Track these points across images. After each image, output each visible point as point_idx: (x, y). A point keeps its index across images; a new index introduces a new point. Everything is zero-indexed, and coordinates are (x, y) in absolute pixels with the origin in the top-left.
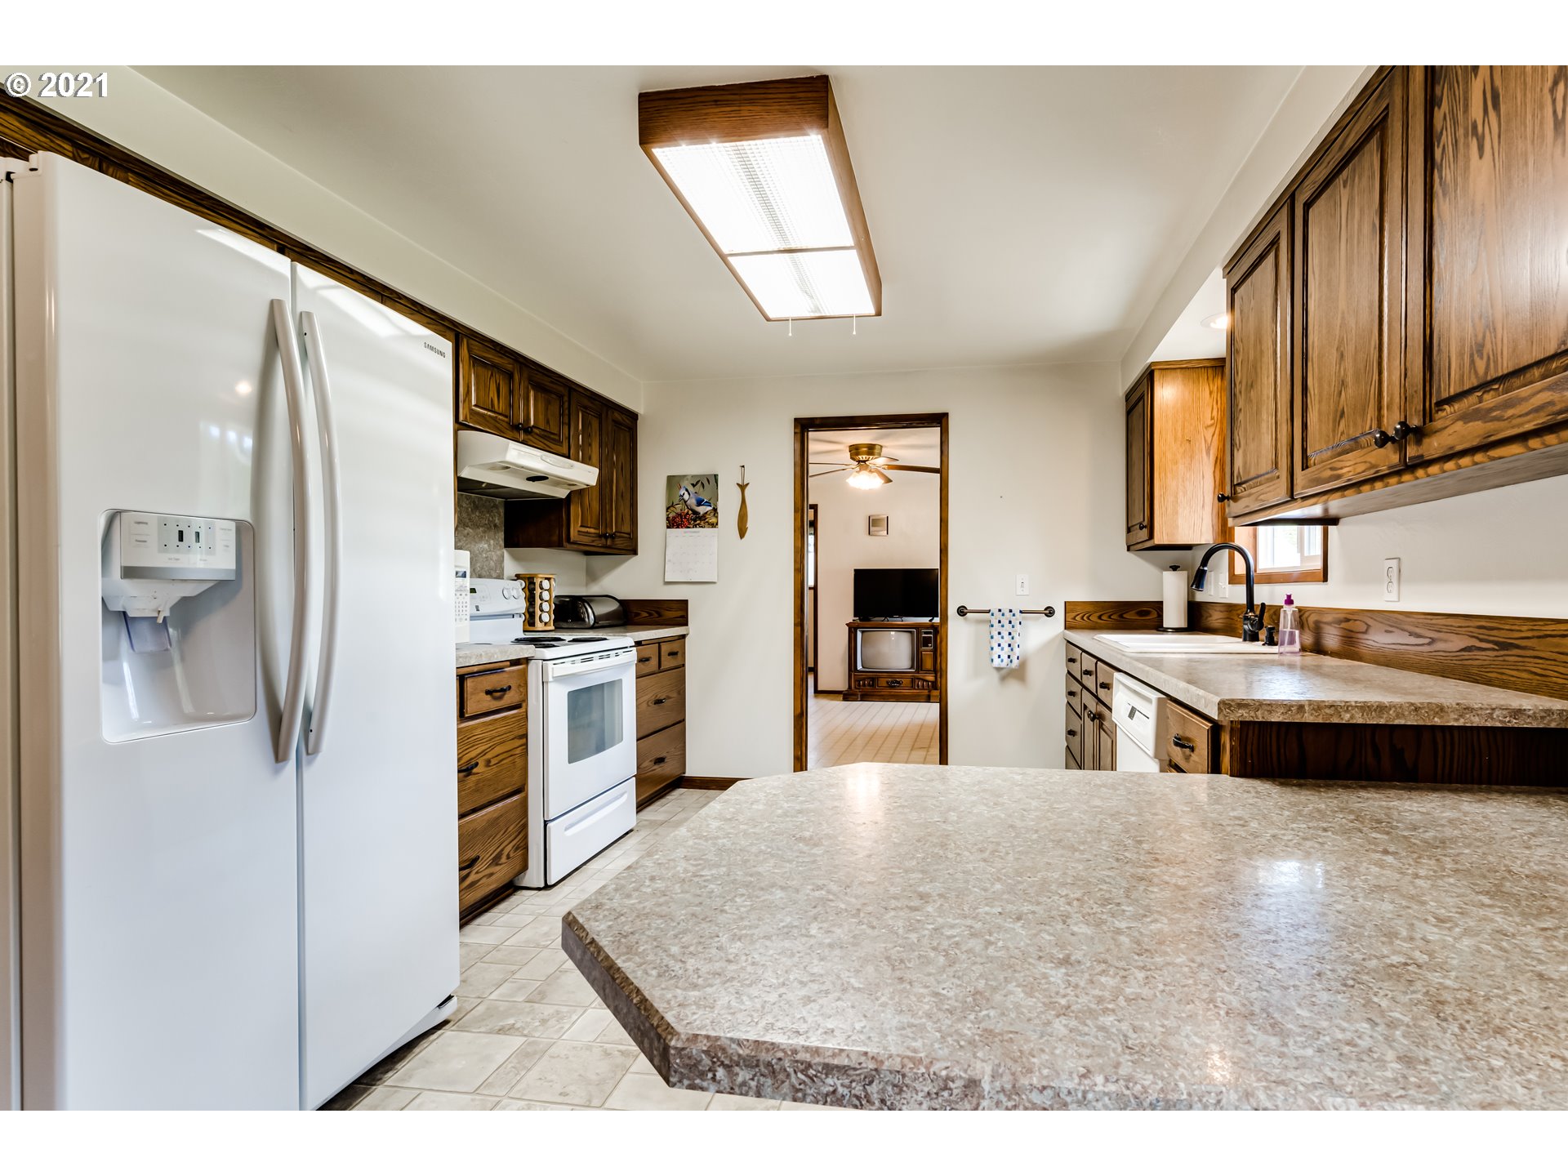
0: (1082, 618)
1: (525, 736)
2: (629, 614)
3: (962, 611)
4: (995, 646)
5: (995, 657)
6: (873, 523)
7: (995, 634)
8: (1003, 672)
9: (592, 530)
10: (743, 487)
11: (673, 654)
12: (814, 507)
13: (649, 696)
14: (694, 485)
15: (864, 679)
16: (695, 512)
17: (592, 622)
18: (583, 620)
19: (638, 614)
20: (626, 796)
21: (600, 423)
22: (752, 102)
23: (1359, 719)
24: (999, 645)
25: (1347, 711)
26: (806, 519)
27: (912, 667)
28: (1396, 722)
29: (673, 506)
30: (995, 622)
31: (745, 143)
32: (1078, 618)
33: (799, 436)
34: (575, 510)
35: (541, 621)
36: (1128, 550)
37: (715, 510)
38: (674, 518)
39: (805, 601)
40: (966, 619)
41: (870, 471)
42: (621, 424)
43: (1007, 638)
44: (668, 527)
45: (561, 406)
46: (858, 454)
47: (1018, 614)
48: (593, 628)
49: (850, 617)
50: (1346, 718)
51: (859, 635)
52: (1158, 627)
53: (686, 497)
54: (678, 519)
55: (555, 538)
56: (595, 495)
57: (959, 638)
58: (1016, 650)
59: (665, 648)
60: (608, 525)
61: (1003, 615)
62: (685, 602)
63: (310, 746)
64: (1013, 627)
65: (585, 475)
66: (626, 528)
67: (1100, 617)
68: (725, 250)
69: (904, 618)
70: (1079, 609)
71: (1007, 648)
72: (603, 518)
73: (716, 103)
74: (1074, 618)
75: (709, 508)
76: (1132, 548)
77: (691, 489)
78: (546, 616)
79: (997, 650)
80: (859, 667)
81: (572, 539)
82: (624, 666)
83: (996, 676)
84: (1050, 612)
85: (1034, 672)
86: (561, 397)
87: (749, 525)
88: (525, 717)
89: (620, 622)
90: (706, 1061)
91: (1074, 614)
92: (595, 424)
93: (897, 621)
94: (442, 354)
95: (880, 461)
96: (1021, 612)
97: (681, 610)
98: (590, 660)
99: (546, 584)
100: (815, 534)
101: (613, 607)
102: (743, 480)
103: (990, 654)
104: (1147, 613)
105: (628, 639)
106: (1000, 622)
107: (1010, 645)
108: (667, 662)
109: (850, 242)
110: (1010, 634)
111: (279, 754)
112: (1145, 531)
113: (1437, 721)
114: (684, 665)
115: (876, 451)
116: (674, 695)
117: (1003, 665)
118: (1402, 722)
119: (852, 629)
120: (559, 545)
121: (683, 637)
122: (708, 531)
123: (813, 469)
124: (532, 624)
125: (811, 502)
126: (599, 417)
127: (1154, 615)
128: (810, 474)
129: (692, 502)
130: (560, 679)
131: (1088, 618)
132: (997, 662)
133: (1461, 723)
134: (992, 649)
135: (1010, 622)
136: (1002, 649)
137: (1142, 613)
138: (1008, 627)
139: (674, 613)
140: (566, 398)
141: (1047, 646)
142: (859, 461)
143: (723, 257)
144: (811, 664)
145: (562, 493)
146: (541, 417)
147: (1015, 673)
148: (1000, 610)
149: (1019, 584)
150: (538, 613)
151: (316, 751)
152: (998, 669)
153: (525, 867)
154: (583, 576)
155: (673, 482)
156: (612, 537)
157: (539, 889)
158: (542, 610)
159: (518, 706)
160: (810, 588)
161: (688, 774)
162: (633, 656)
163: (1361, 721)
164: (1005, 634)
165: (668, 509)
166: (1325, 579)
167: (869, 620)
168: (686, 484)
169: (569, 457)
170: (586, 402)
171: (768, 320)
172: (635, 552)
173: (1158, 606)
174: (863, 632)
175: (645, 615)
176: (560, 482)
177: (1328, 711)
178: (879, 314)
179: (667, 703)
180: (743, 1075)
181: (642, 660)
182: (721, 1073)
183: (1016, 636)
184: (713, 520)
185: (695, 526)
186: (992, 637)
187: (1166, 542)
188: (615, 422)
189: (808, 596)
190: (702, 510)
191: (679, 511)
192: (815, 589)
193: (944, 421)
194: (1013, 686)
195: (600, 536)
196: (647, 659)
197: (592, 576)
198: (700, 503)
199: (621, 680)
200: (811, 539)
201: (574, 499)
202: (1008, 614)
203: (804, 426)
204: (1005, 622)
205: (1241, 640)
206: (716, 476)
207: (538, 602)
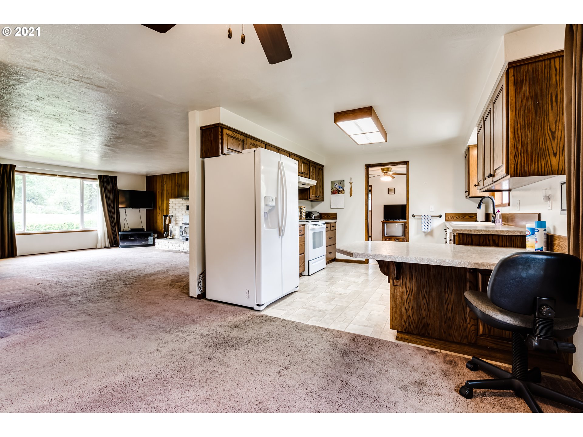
0: (451, 218)
1: (304, 241)
2: (322, 216)
3: (413, 216)
4: (423, 226)
5: (423, 229)
6: (390, 190)
7: (423, 222)
8: (426, 233)
9: (314, 196)
10: (351, 183)
11: (333, 226)
12: (371, 186)
13: (328, 237)
14: (338, 183)
15: (387, 239)
16: (338, 190)
17: (314, 218)
18: (311, 217)
19: (324, 216)
20: (324, 259)
21: (316, 169)
22: (357, 113)
23: (484, 233)
24: (424, 225)
25: (481, 231)
26: (369, 190)
27: (403, 235)
28: (493, 234)
29: (333, 189)
30: (423, 219)
31: (355, 120)
32: (449, 218)
33: (366, 169)
34: (311, 191)
35: (303, 217)
36: (466, 198)
37: (344, 189)
38: (333, 192)
39: (368, 214)
40: (414, 218)
41: (388, 176)
42: (320, 169)
43: (427, 224)
44: (332, 194)
45: (308, 166)
46: (384, 171)
47: (430, 217)
48: (314, 219)
49: (382, 219)
50: (481, 233)
51: (385, 225)
52: (476, 220)
53: (336, 186)
54: (335, 192)
55: (306, 198)
56: (315, 187)
57: (412, 223)
58: (429, 227)
59: (332, 225)
60: (317, 194)
61: (425, 217)
62: (336, 213)
63: (283, 235)
64: (429, 220)
65: (314, 182)
66: (321, 195)
67: (457, 218)
68: (349, 135)
69: (400, 220)
70: (450, 216)
71: (426, 226)
72: (316, 193)
73: (349, 113)
74: (448, 218)
75: (342, 189)
76: (467, 197)
77: (337, 184)
78: (304, 216)
79: (424, 227)
80: (385, 235)
81: (310, 198)
82: (323, 228)
83: (423, 234)
84: (440, 216)
85: (436, 233)
86: (308, 164)
87: (353, 193)
88: (304, 238)
89: (319, 218)
90: (357, 255)
91: (448, 217)
92: (315, 169)
93: (398, 221)
94: (297, 164)
95: (391, 173)
96: (431, 216)
97: (335, 215)
98: (317, 226)
99: (304, 208)
100: (371, 194)
101: (318, 214)
102: (351, 182)
103: (422, 228)
104: (473, 217)
105: (324, 222)
106: (424, 219)
107: (427, 225)
108: (332, 229)
109: (378, 131)
110: (428, 222)
111: (280, 235)
112: (467, 193)
113: (502, 234)
114: (336, 230)
115: (390, 169)
116: (333, 237)
117: (426, 231)
118: (494, 234)
119: (383, 223)
120: (307, 199)
121: (336, 222)
122: (342, 195)
123: (370, 176)
124: (301, 218)
125: (369, 185)
126: (315, 168)
127: (475, 217)
128: (369, 177)
129: (338, 188)
130: (311, 229)
131: (453, 218)
132: (424, 230)
133: (507, 234)
134: (422, 226)
135: (428, 219)
136: (425, 226)
137: (470, 217)
138: (427, 220)
139: (334, 216)
140: (309, 164)
141: (440, 226)
142: (384, 173)
143: (349, 136)
144: (370, 235)
145: (308, 187)
146: (304, 170)
147: (430, 233)
148: (424, 216)
149: (431, 208)
150: (302, 215)
151: (284, 235)
152: (424, 232)
153: (304, 271)
154: (310, 207)
155: (333, 182)
156: (319, 197)
157: (307, 276)
158: (303, 215)
159: (303, 235)
160: (369, 211)
161: (337, 258)
162: (325, 226)
163: (484, 234)
164: (426, 222)
165: (331, 189)
166: (509, 205)
167: (389, 221)
168: (336, 183)
169: (309, 178)
170: (313, 164)
171: (358, 145)
172: (323, 201)
173: (476, 215)
174: (386, 224)
175: (326, 216)
176: (309, 184)
177: (477, 231)
178: (386, 141)
179: (332, 239)
180: (361, 256)
181: (327, 227)
182: (359, 256)
183: (430, 223)
184: (343, 192)
185: (339, 194)
186: (422, 223)
187: (473, 196)
188: (319, 168)
189: (369, 213)
190: (340, 189)
191: (334, 190)
192: (371, 211)
193: (407, 163)
194: (429, 238)
195: (316, 197)
196: (328, 227)
197: (312, 207)
198: (340, 188)
199: (322, 231)
200: (370, 195)
201: (311, 188)
202: (427, 217)
203: (367, 166)
204: (426, 219)
205: (491, 223)
206: (344, 181)
207: (302, 213)
